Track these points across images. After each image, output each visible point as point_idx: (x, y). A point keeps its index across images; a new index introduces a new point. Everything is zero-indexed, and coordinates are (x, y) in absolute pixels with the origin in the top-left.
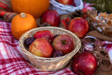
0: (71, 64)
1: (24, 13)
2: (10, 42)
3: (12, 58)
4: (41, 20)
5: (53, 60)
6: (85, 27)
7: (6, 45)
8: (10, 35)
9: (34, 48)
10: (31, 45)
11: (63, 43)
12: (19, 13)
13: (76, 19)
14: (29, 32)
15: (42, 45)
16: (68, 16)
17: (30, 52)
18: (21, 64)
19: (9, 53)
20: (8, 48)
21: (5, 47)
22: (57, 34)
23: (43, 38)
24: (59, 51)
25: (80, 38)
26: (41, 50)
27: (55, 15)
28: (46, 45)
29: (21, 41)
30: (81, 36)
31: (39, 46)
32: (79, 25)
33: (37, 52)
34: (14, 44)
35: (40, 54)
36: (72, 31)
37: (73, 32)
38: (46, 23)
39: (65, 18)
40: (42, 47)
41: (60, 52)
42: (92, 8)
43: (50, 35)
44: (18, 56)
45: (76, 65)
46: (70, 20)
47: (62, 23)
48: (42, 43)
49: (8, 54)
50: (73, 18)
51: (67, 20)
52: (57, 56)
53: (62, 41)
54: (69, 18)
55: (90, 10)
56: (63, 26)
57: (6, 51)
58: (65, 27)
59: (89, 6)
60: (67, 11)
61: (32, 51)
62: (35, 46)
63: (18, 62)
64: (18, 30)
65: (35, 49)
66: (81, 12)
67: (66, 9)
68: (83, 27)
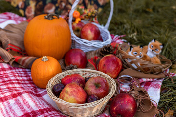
0: (108, 109)
1: (46, 57)
2: (34, 92)
3: (42, 108)
4: (64, 61)
5: (89, 105)
6: (118, 65)
7: (31, 95)
8: (30, 83)
9: (66, 95)
10: (62, 92)
11: (97, 86)
12: (39, 56)
13: (107, 57)
14: (55, 77)
15: (74, 91)
16: (95, 53)
17: (63, 99)
18: (54, 114)
19: (38, 104)
20: (35, 99)
21: (31, 97)
22: (88, 77)
23: (73, 83)
24: (94, 95)
25: (114, 78)
26: (74, 96)
27: (81, 54)
28: (79, 90)
29: (49, 88)
30: (115, 76)
31: (71, 92)
32: (111, 63)
33: (70, 99)
34: (38, 93)
35: (74, 101)
36: (103, 71)
37: (105, 73)
38: (71, 65)
39: (92, 56)
40: (75, 93)
41: (96, 96)
42: (123, 40)
43: (80, 79)
44: (48, 106)
45: (115, 109)
46: (99, 58)
47: (90, 63)
48: (74, 89)
49: (36, 104)
50: (103, 56)
51: (96, 58)
52: (93, 100)
53: (95, 84)
54: (96, 55)
55: (121, 43)
56: (91, 66)
57: (34, 102)
58: (95, 68)
59: (118, 39)
60: (93, 47)
61: (65, 98)
62: (67, 93)
63: (50, 113)
64: (42, 77)
65: (68, 96)
66: (111, 48)
67: (92, 45)
68: (116, 66)
